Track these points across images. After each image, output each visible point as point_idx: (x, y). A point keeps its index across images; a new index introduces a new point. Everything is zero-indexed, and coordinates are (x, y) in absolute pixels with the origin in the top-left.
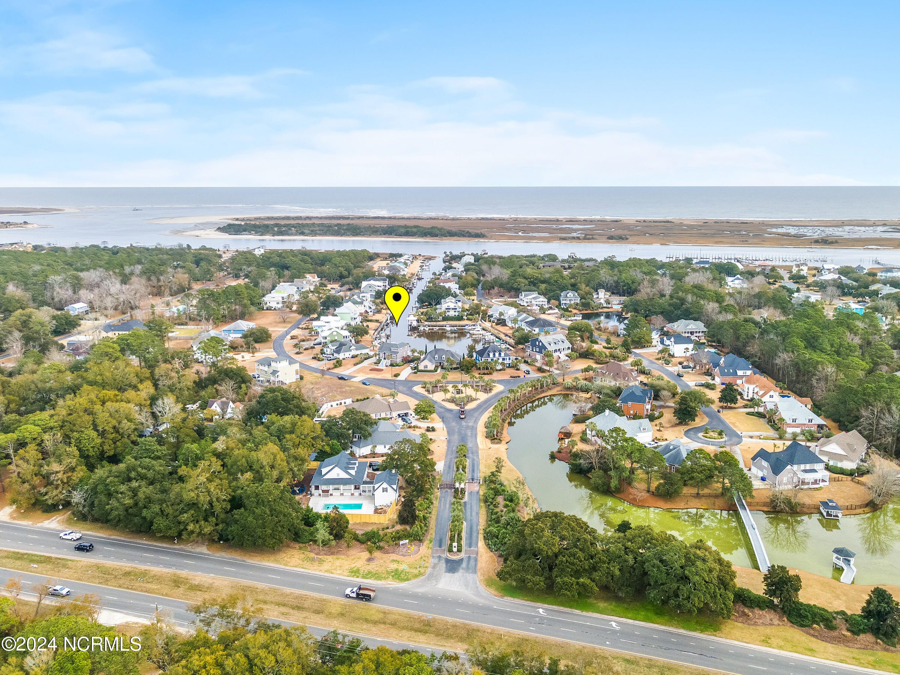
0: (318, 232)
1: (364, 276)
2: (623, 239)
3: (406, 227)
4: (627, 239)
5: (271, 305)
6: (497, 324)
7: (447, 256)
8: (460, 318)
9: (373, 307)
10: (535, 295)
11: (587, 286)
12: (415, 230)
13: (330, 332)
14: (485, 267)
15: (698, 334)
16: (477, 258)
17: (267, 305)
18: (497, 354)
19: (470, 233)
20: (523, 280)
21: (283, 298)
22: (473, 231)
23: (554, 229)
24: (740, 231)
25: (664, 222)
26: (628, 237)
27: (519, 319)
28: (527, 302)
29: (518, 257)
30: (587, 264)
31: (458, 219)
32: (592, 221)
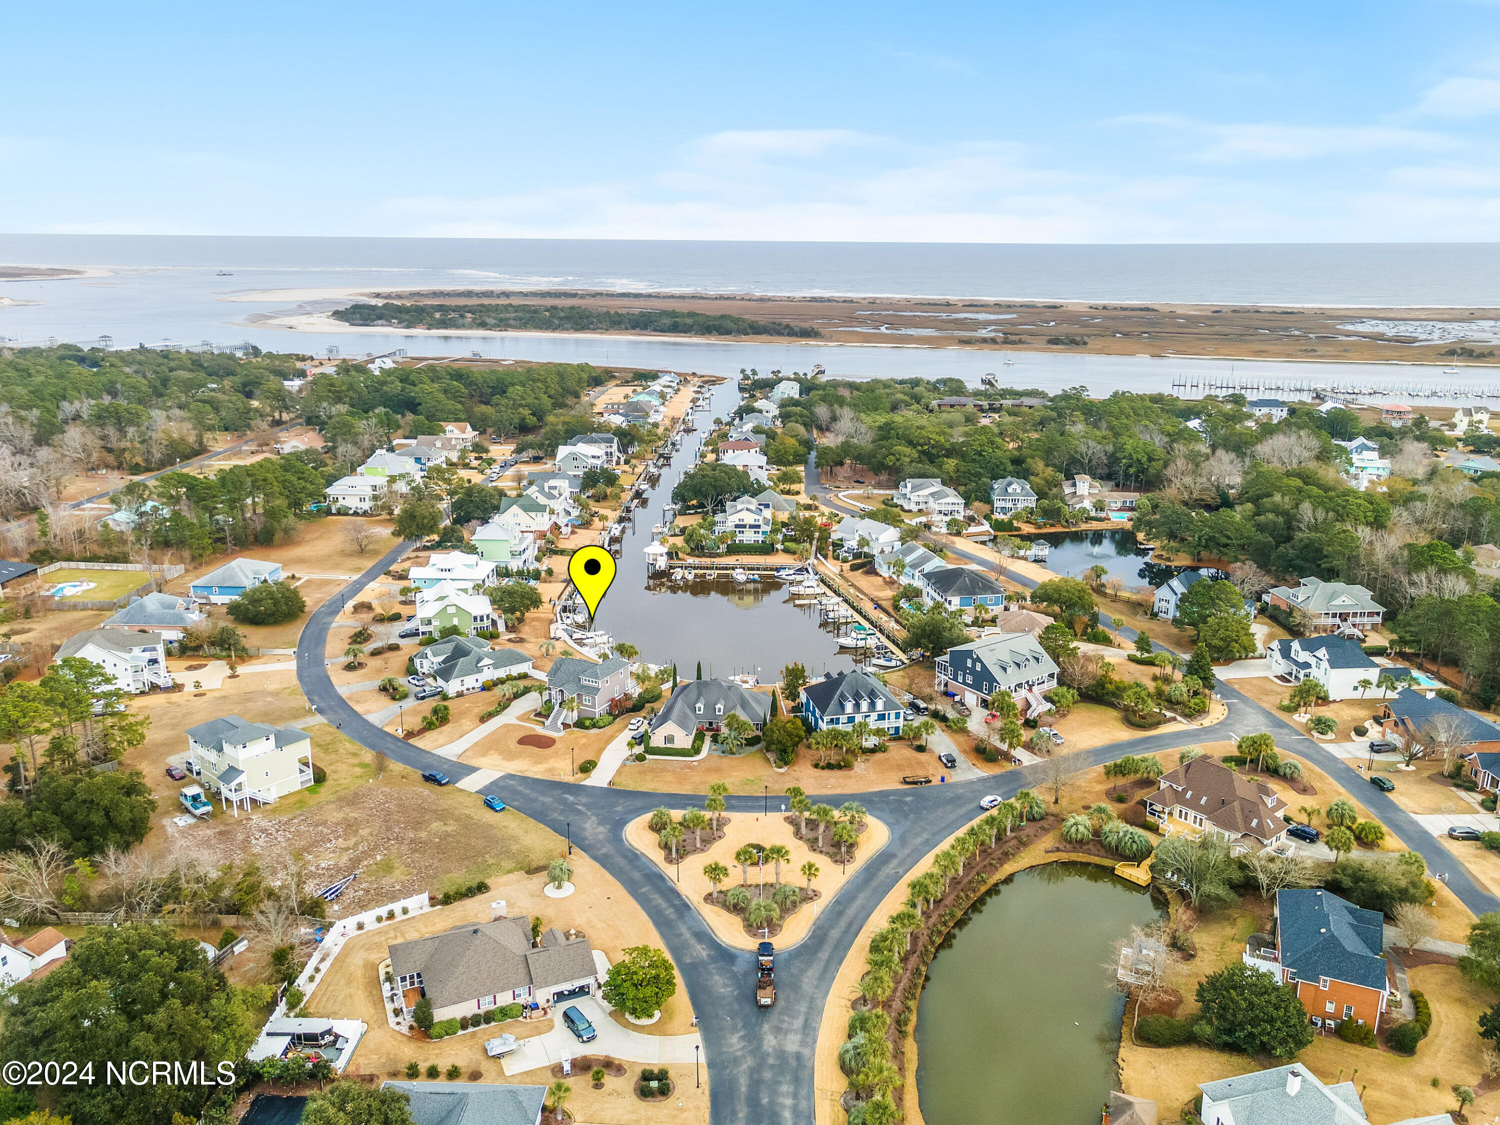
0: (512, 322)
1: (567, 431)
2: (1077, 344)
3: (673, 314)
4: (1085, 343)
5: (346, 503)
6: (854, 568)
7: (746, 378)
8: (767, 549)
9: (575, 513)
10: (936, 486)
11: (1047, 465)
12: (689, 321)
13: (440, 605)
14: (822, 411)
15: (1358, 620)
16: (807, 387)
17: (338, 505)
18: (864, 705)
19: (792, 329)
20: (907, 450)
21: (374, 488)
22: (796, 324)
23: (942, 321)
24: (1286, 329)
25: (1141, 309)
26: (1086, 339)
27: (908, 560)
28: (918, 503)
29: (886, 385)
30: (1027, 401)
31: (769, 300)
32: (1009, 307)
